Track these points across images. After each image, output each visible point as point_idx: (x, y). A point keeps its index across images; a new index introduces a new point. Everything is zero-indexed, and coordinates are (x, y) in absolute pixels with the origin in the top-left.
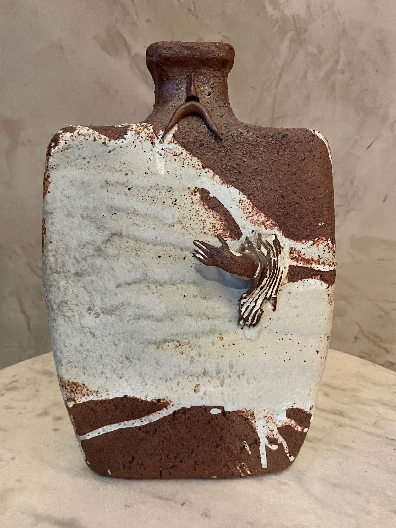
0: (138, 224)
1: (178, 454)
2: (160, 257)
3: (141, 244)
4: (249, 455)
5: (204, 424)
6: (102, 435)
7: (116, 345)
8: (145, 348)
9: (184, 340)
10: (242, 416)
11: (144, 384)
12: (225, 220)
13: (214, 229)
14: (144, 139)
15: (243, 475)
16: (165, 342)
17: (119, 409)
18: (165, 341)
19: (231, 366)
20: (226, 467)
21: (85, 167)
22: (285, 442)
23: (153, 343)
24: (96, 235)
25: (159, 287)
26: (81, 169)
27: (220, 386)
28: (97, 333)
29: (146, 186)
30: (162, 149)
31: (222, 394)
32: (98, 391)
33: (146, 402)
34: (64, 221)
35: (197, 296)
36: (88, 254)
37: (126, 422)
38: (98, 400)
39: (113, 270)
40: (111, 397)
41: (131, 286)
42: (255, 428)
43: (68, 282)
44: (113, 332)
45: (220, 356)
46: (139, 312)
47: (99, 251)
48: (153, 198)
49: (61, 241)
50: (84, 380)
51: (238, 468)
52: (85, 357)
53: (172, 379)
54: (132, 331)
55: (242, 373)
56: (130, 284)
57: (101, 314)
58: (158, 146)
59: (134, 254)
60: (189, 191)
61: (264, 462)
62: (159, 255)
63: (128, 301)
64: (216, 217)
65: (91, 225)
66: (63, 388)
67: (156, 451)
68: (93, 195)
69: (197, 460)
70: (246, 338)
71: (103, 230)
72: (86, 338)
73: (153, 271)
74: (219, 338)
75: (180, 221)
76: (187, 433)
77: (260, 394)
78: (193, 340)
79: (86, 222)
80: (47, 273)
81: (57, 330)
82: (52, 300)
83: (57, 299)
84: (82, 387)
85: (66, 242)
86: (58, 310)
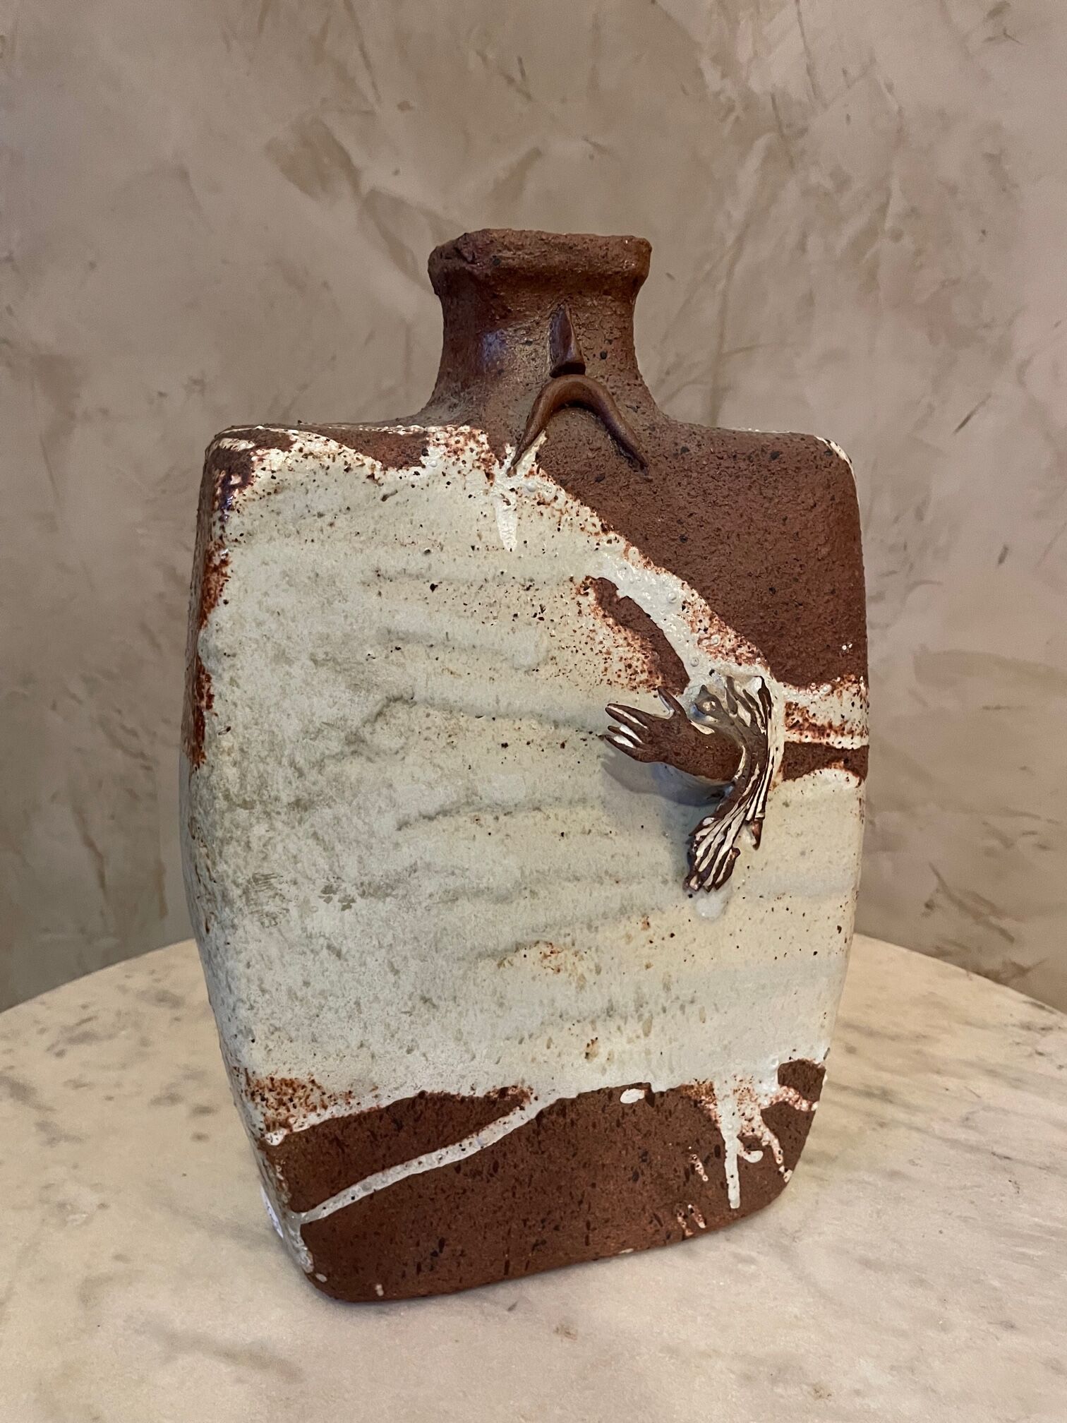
0: (454, 670)
1: (549, 1213)
2: (505, 745)
3: (461, 719)
4: (703, 1184)
5: (606, 1130)
6: (361, 1201)
7: (396, 972)
8: (470, 969)
9: (561, 941)
10: (689, 1098)
11: (467, 1056)
12: (654, 650)
13: (630, 671)
14: (469, 465)
15: (688, 1233)
16: (517, 950)
17: (405, 1128)
18: (517, 947)
19: (667, 988)
20: (655, 1222)
21: (322, 537)
22: (776, 1141)
23: (489, 956)
24: (349, 703)
25: (502, 818)
26: (313, 541)
27: (642, 1036)
28: (348, 946)
29: (472, 578)
30: (512, 490)
31: (648, 1052)
32: (350, 1092)
33: (472, 1100)
34: (267, 673)
35: (590, 831)
36: (327, 752)
37: (423, 1158)
38: (350, 1115)
39: (390, 786)
40: (385, 1103)
41: (435, 822)
42: (716, 1121)
43: (272, 828)
44: (388, 939)
45: (644, 967)
46: (453, 883)
47: (355, 743)
48: (491, 605)
49: (256, 724)
50: (313, 1070)
51: (680, 1219)
52: (315, 1011)
53: (534, 1036)
54: (436, 933)
55: (689, 998)
56: (431, 818)
57: (359, 899)
58: (503, 482)
59: (445, 744)
60: (571, 585)
61: (734, 1194)
62: (504, 742)
63: (428, 858)
64: (632, 643)
65: (335, 681)
66: (254, 1100)
67: (499, 1214)
68: (342, 606)
69: (590, 1218)
70: (698, 916)
71: (368, 691)
72: (318, 963)
73: (490, 781)
74: (640, 925)
75: (553, 658)
76: (568, 1160)
77: (726, 1042)
78: (582, 935)
79: (323, 673)
80: (215, 810)
81: (238, 953)
82: (228, 876)
83: (242, 873)
84: (309, 1089)
85: (270, 726)
86: (244, 900)
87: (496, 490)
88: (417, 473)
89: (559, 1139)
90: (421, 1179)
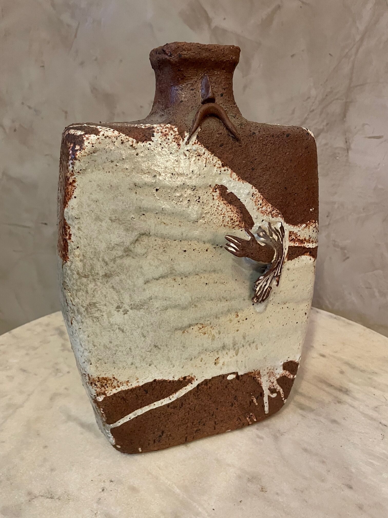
0: (165, 222)
1: (201, 419)
2: (185, 251)
3: (168, 241)
4: (256, 406)
5: (222, 389)
6: (133, 419)
7: (144, 337)
8: (172, 334)
9: (206, 323)
10: (251, 376)
11: (171, 366)
12: (241, 213)
13: (232, 221)
14: (171, 140)
15: (250, 423)
16: (190, 327)
17: (149, 393)
18: (190, 326)
19: (244, 338)
20: (239, 420)
21: (113, 170)
22: (282, 390)
23: (179, 329)
24: (125, 236)
25: (184, 279)
26: (109, 172)
27: (235, 356)
28: (126, 328)
29: (172, 186)
30: (187, 150)
31: (237, 361)
32: (128, 381)
33: (173, 381)
34: (92, 225)
35: (217, 282)
36: (117, 255)
37: (155, 403)
38: (128, 389)
39: (142, 267)
40: (141, 384)
41: (159, 280)
42: (261, 384)
43: (96, 285)
44: (142, 325)
45: (236, 331)
46: (166, 303)
47: (128, 252)
48: (179, 197)
49: (89, 245)
50: (114, 373)
51: (248, 418)
52: (114, 352)
53: (196, 358)
54: (159, 322)
55: (252, 341)
56: (157, 279)
57: (130, 310)
58: (184, 148)
59: (162, 251)
60: (210, 188)
61: (266, 409)
62: (185, 250)
63: (156, 294)
64: (233, 210)
65: (119, 227)
66: (92, 385)
67: (183, 421)
68: (122, 198)
69: (216, 420)
70: (256, 312)
71: (132, 231)
72: (115, 335)
73: (179, 265)
74: (235, 316)
75: (203, 217)
76: (208, 401)
77: (265, 356)
78: (214, 321)
79: (115, 225)
80: (74, 279)
81: (84, 332)
82: (79, 304)
83: (85, 302)
84: (112, 381)
85: (94, 246)
86: (86, 312)
87: (181, 151)
88: (150, 144)
89: (205, 394)
90: (155, 410)
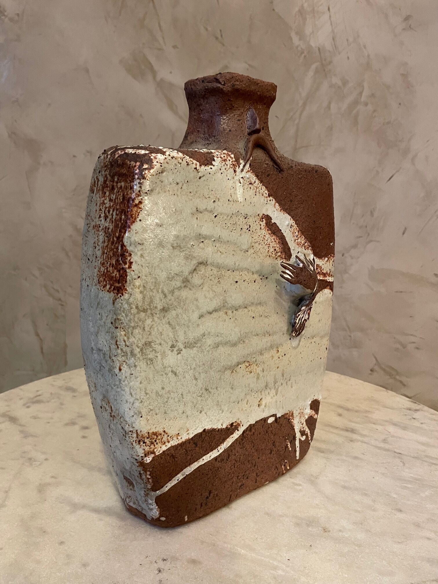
0: (221, 251)
1: (245, 472)
2: (237, 282)
3: (223, 271)
4: (290, 451)
5: (263, 435)
6: (181, 481)
7: (196, 379)
8: (222, 375)
9: (252, 360)
10: (287, 418)
11: (220, 412)
12: (282, 244)
13: (275, 252)
14: (228, 167)
15: (284, 472)
17: (198, 446)
18: (238, 364)
19: (283, 375)
20: (276, 469)
21: (178, 193)
22: (309, 431)
23: (229, 369)
24: (184, 265)
25: (234, 312)
26: (174, 195)
27: (275, 395)
28: (179, 370)
29: (229, 213)
30: (242, 178)
31: (276, 402)
32: (178, 434)
33: (222, 430)
34: (155, 252)
35: (262, 315)
36: (176, 286)
37: (204, 457)
38: (178, 444)
39: (197, 300)
40: (191, 436)
41: (212, 314)
42: (294, 426)
43: (153, 320)
44: (194, 366)
45: (277, 368)
46: (217, 340)
47: (186, 282)
48: (234, 224)
49: (150, 274)
50: (165, 426)
51: (283, 466)
52: (166, 400)
53: (243, 400)
54: (211, 361)
55: (289, 379)
56: (210, 313)
57: (184, 349)
58: (240, 174)
59: (217, 282)
60: (258, 217)
61: (298, 454)
62: (236, 280)
63: (209, 330)
64: (276, 241)
65: (180, 255)
66: (140, 444)
67: (229, 476)
68: (184, 223)
69: (257, 471)
70: (292, 347)
71: (191, 260)
72: (167, 379)
73: (231, 297)
74: (276, 352)
75: (253, 246)
76: (252, 449)
77: (297, 395)
78: (259, 357)
79: (176, 252)
80: (131, 314)
81: (136, 378)
82: (134, 343)
83: (141, 341)
84: (162, 435)
85: (155, 275)
86: (141, 354)
87: (237, 178)
88: (211, 168)
89: (249, 441)
90: (203, 466)
